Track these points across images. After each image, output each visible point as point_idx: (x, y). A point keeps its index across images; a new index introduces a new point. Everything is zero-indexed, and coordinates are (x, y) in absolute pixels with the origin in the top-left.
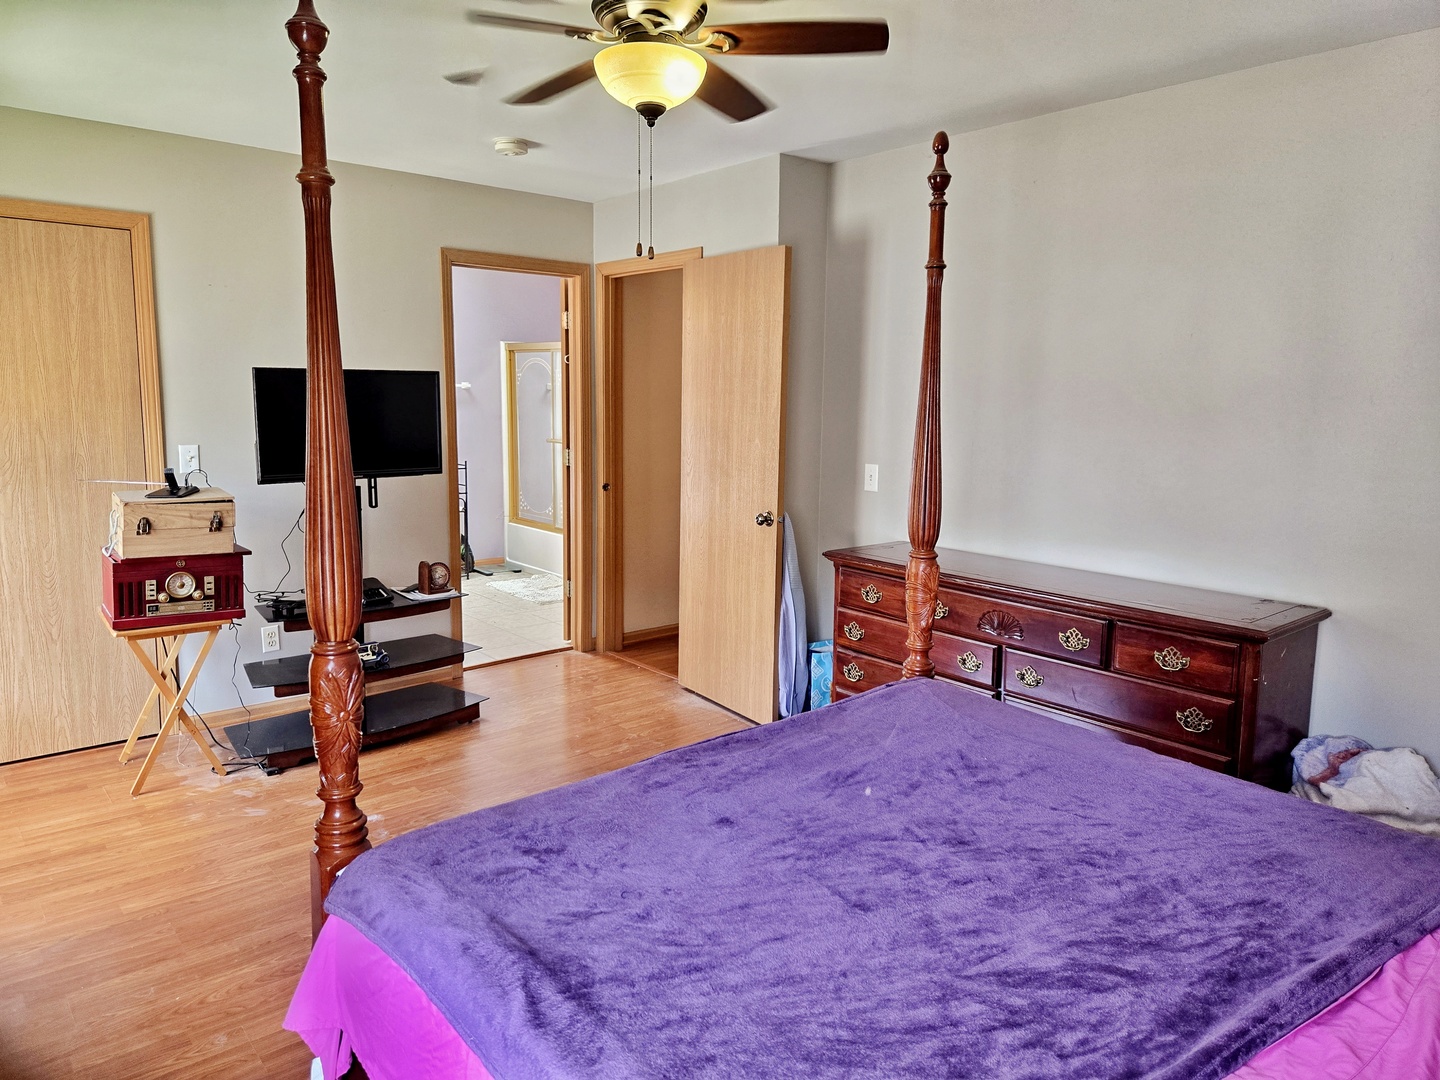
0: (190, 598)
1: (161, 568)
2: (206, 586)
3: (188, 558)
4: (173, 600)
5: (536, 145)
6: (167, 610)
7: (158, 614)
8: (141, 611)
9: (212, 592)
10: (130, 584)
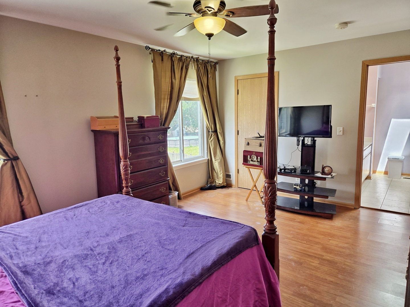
0: (255, 161)
1: (251, 153)
2: (258, 159)
3: (255, 152)
4: (252, 161)
5: (350, 23)
6: (251, 163)
7: (249, 163)
8: (247, 162)
9: (259, 161)
10: (246, 156)
